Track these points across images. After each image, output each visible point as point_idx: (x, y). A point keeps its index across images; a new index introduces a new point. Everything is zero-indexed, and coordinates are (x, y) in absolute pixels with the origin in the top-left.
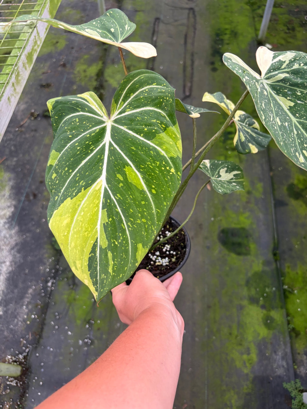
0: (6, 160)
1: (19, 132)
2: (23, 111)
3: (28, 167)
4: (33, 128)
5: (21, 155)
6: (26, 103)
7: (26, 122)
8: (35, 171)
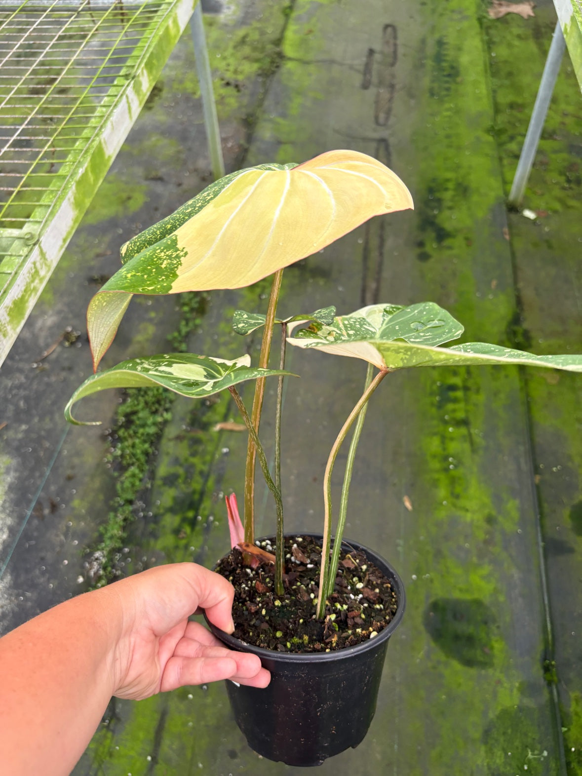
0: (7, 428)
1: (38, 371)
2: (50, 328)
3: (47, 444)
4: (66, 364)
5: (36, 420)
6: (59, 312)
7: (53, 352)
8: (60, 453)
